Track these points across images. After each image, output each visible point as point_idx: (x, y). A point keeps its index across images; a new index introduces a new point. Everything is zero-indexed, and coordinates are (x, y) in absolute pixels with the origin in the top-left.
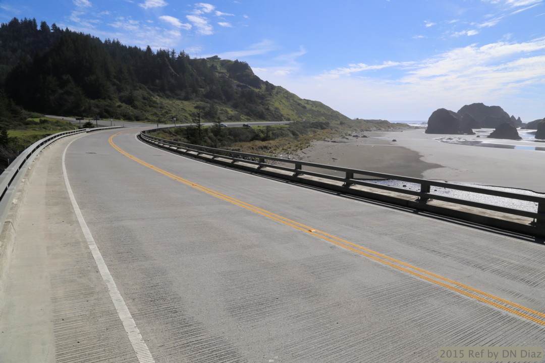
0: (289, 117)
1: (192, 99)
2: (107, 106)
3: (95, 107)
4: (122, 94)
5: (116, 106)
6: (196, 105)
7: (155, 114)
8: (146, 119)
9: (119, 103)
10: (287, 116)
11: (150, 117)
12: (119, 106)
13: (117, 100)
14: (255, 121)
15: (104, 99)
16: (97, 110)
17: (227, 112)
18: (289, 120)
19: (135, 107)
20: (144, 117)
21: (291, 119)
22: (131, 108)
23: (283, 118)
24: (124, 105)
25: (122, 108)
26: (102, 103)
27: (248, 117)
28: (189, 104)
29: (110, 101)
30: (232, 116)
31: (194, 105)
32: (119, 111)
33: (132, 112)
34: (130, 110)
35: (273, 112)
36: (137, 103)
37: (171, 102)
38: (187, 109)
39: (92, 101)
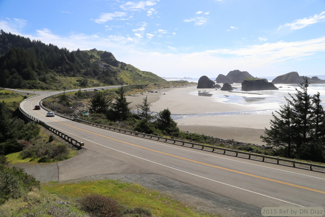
0: (127, 82)
1: (76, 76)
2: (33, 83)
3: (27, 84)
4: (40, 77)
5: (38, 83)
6: (77, 79)
7: (56, 86)
8: (51, 88)
9: (39, 82)
10: (126, 82)
11: (53, 88)
12: (39, 83)
13: (38, 80)
14: (108, 86)
15: (32, 80)
16: (29, 85)
17: (93, 82)
18: (127, 84)
19: (46, 83)
20: (50, 88)
21: (128, 83)
22: (45, 84)
23: (124, 83)
24: (41, 82)
25: (40, 84)
26: (31, 82)
27: (104, 84)
28: (74, 79)
29: (34, 81)
30: (95, 84)
31: (77, 80)
32: (38, 85)
33: (45, 85)
34: (44, 85)
35: (119, 81)
36: (47, 81)
37: (65, 79)
38: (72, 82)
39: (26, 81)
